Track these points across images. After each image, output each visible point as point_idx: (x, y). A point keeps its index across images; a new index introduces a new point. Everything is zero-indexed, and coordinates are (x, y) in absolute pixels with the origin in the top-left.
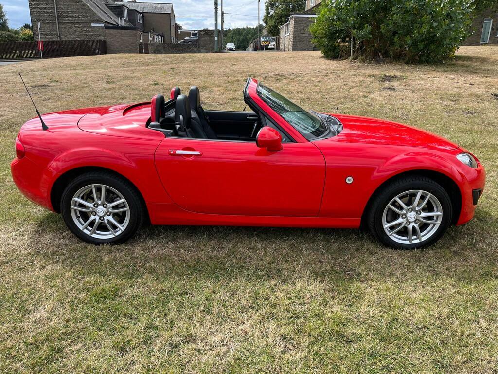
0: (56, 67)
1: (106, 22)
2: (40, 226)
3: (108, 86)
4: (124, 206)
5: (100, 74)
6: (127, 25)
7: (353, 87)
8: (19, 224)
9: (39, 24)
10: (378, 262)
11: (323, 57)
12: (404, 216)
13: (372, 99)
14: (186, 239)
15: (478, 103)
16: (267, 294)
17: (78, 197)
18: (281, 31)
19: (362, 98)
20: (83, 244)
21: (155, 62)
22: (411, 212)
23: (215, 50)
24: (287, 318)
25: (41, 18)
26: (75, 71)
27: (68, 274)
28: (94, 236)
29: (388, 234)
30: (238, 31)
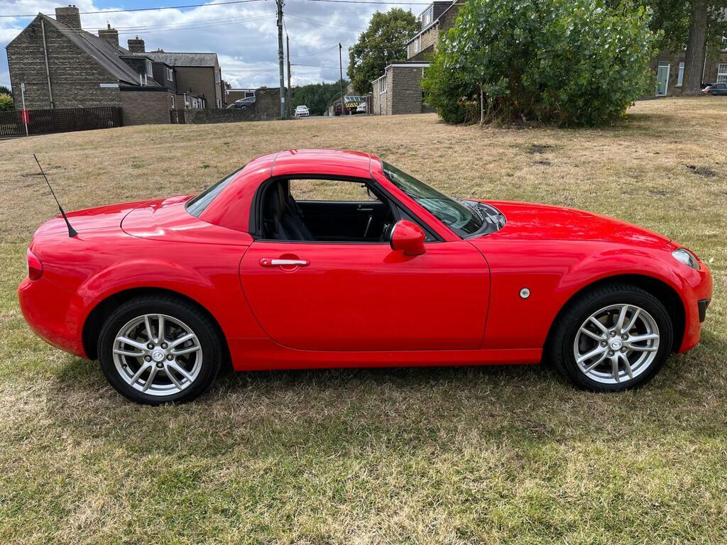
0: (54, 147)
1: (121, 81)
2: (63, 381)
3: (136, 172)
4: (193, 345)
5: (121, 155)
6: (153, 84)
7: (490, 163)
8: (31, 379)
9: (23, 85)
10: (574, 411)
11: (440, 122)
12: (605, 343)
13: (519, 178)
14: (286, 391)
15: (669, 178)
16: (424, 468)
17: (124, 336)
18: (374, 87)
19: (505, 177)
20: (132, 404)
21: (200, 135)
22: (614, 336)
23: (282, 116)
24: (460, 502)
25: (25, 77)
26: (82, 152)
27: (119, 452)
28: (149, 392)
29: (584, 370)
30: (311, 90)
